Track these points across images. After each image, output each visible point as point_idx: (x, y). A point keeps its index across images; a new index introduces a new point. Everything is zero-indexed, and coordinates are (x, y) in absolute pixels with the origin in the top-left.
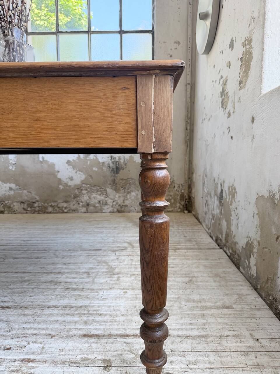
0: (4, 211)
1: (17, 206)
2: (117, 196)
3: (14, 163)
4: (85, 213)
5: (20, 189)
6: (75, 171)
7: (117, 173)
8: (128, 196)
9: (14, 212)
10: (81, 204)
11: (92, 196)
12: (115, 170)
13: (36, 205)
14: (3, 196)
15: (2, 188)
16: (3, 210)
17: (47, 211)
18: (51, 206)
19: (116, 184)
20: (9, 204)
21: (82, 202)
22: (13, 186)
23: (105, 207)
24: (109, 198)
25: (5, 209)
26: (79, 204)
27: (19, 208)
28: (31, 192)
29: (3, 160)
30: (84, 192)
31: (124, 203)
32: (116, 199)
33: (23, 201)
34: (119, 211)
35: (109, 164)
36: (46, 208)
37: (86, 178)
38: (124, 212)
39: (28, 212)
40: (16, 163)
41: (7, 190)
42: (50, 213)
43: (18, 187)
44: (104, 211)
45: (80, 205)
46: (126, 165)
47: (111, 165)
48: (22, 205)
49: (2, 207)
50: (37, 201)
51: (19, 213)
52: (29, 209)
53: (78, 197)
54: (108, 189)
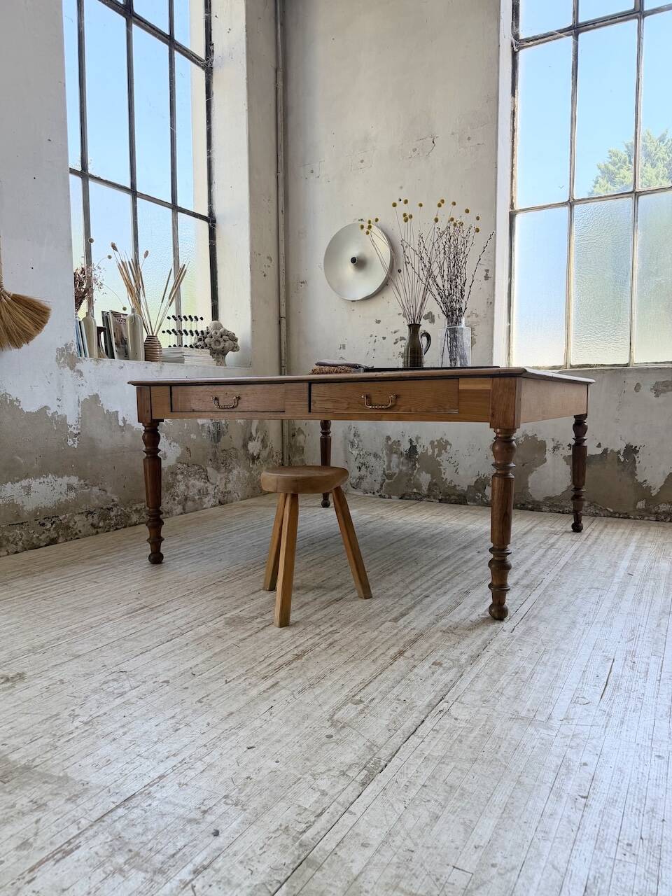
0: (58, 537)
1: (80, 523)
2: (218, 479)
3: (76, 432)
4: (182, 514)
5: (86, 485)
6: (170, 441)
7: (219, 441)
8: (230, 478)
9: (76, 536)
10: (177, 498)
11: (190, 483)
12: (216, 435)
13: (112, 514)
14: (55, 505)
15: (54, 489)
16: (56, 535)
17: (129, 522)
18: (137, 511)
19: (217, 459)
20: (66, 520)
21: (178, 496)
22: (74, 480)
23: (206, 500)
24: (210, 483)
25: (58, 534)
26: (174, 499)
27: (84, 525)
28: (106, 489)
29: (55, 428)
30: (180, 477)
31: (226, 488)
32: (218, 483)
33: (92, 510)
34: (221, 503)
35: (209, 427)
36: (129, 517)
37: (182, 454)
38: (227, 503)
39: (99, 530)
40: (79, 433)
41: (63, 491)
42: (135, 524)
43: (82, 481)
44: (204, 506)
45: (176, 502)
46: (227, 428)
47: (212, 428)
48: (90, 517)
49: (54, 528)
50: (115, 505)
51: (85, 536)
52: (101, 524)
53: (172, 487)
54: (208, 469)
